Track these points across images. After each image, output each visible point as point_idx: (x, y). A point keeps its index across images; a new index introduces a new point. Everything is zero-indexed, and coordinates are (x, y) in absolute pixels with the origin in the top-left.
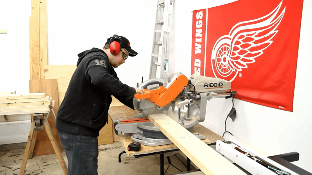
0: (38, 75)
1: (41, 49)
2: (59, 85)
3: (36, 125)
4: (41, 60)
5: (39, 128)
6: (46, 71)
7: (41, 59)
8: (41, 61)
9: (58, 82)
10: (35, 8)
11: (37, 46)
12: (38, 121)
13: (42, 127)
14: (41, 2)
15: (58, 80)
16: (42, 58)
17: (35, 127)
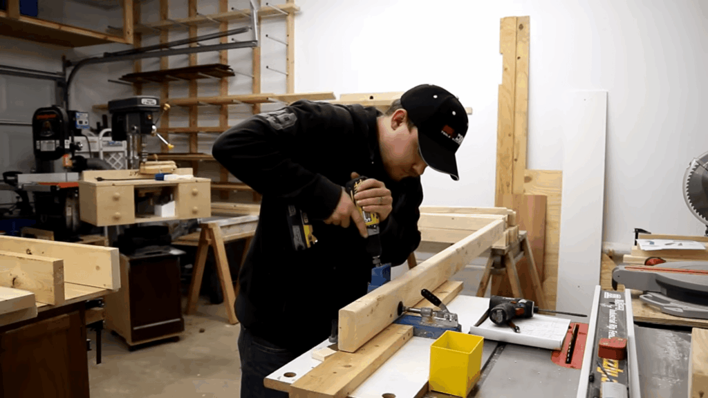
0: (508, 186)
1: (516, 141)
2: (549, 208)
3: (493, 266)
4: (516, 160)
5: (498, 270)
6: (528, 179)
7: (515, 157)
8: (515, 162)
9: (548, 203)
10: (509, 69)
11: (510, 135)
12: (498, 259)
13: (504, 269)
14: (519, 58)
15: (548, 199)
16: (518, 155)
17: (493, 268)
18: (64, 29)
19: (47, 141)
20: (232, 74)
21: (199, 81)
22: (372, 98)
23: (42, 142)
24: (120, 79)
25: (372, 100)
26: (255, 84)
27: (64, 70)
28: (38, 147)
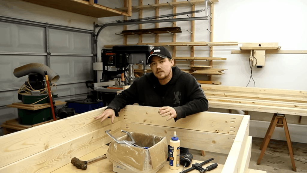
18: (108, 9)
19: (111, 66)
20: (181, 32)
21: (159, 34)
22: (260, 45)
23: (108, 67)
24: (120, 33)
25: (260, 47)
26: (192, 36)
27: (94, 29)
28: (106, 69)
